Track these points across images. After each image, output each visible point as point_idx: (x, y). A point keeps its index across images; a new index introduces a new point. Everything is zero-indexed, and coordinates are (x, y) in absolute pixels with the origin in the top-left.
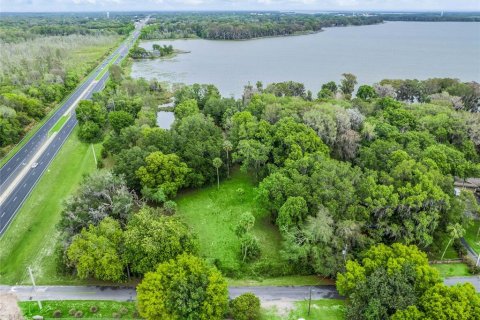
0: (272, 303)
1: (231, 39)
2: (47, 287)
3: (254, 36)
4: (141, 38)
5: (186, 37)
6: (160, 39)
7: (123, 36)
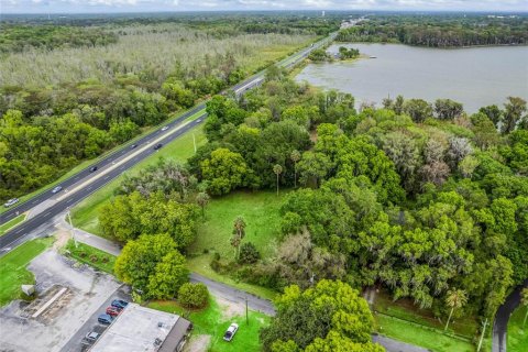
0: (227, 303)
1: (436, 46)
2: (91, 235)
3: (466, 44)
4: (336, 40)
5: (384, 41)
6: (356, 41)
7: (320, 37)
